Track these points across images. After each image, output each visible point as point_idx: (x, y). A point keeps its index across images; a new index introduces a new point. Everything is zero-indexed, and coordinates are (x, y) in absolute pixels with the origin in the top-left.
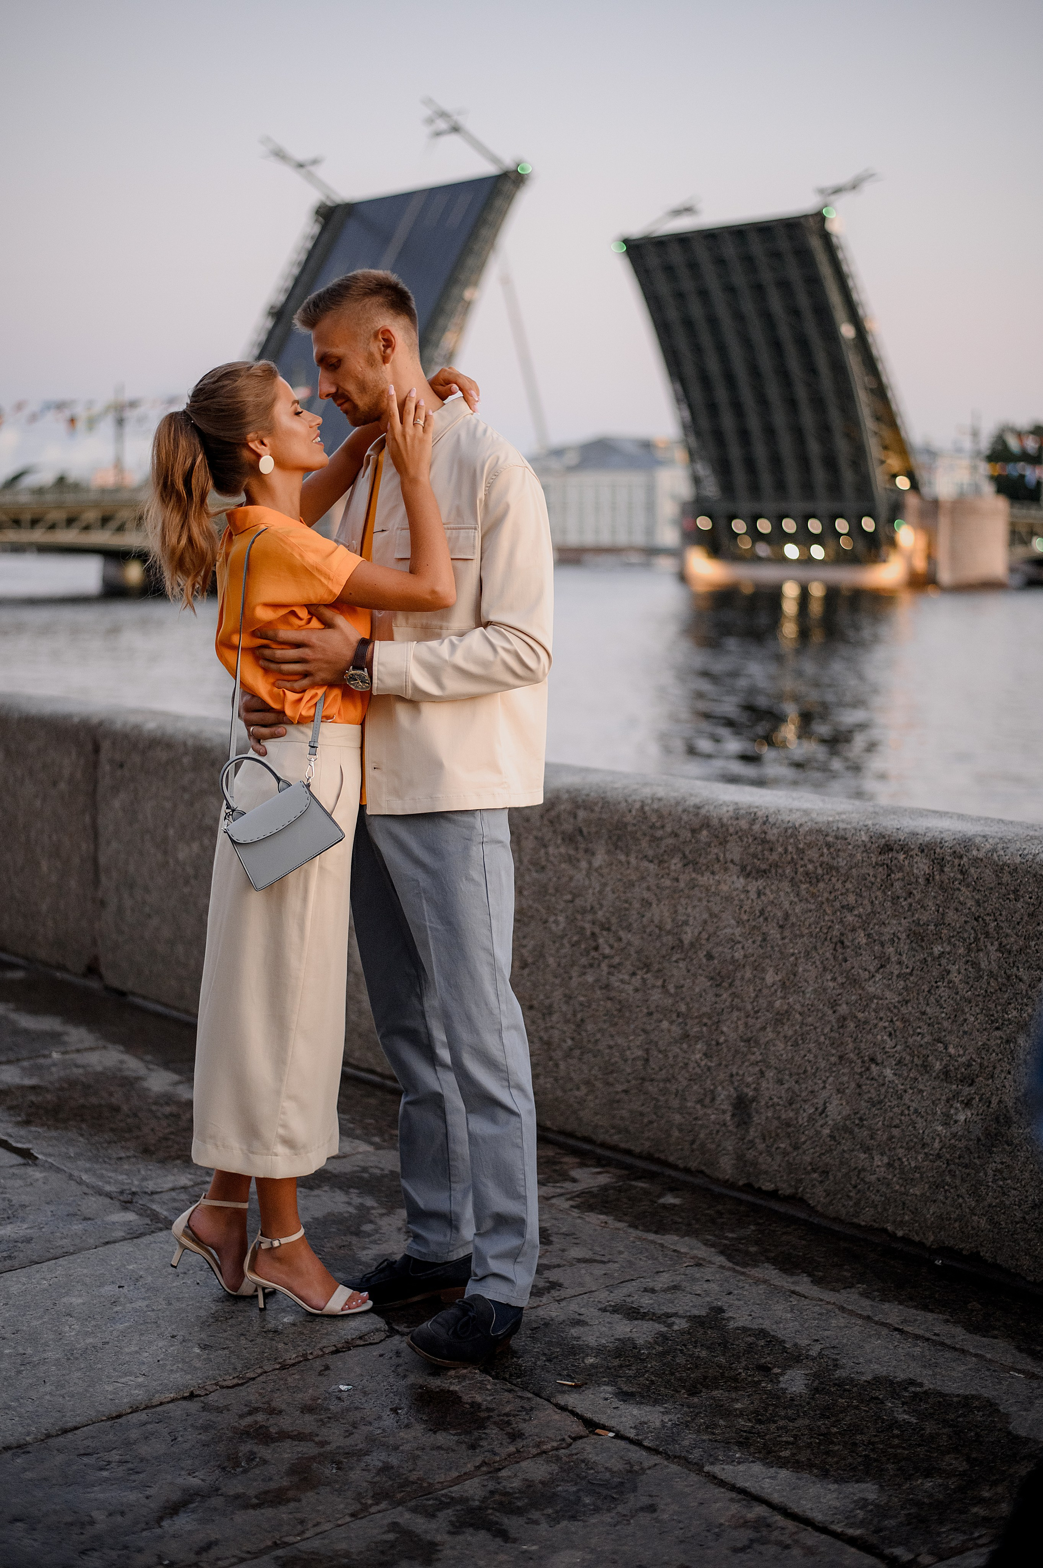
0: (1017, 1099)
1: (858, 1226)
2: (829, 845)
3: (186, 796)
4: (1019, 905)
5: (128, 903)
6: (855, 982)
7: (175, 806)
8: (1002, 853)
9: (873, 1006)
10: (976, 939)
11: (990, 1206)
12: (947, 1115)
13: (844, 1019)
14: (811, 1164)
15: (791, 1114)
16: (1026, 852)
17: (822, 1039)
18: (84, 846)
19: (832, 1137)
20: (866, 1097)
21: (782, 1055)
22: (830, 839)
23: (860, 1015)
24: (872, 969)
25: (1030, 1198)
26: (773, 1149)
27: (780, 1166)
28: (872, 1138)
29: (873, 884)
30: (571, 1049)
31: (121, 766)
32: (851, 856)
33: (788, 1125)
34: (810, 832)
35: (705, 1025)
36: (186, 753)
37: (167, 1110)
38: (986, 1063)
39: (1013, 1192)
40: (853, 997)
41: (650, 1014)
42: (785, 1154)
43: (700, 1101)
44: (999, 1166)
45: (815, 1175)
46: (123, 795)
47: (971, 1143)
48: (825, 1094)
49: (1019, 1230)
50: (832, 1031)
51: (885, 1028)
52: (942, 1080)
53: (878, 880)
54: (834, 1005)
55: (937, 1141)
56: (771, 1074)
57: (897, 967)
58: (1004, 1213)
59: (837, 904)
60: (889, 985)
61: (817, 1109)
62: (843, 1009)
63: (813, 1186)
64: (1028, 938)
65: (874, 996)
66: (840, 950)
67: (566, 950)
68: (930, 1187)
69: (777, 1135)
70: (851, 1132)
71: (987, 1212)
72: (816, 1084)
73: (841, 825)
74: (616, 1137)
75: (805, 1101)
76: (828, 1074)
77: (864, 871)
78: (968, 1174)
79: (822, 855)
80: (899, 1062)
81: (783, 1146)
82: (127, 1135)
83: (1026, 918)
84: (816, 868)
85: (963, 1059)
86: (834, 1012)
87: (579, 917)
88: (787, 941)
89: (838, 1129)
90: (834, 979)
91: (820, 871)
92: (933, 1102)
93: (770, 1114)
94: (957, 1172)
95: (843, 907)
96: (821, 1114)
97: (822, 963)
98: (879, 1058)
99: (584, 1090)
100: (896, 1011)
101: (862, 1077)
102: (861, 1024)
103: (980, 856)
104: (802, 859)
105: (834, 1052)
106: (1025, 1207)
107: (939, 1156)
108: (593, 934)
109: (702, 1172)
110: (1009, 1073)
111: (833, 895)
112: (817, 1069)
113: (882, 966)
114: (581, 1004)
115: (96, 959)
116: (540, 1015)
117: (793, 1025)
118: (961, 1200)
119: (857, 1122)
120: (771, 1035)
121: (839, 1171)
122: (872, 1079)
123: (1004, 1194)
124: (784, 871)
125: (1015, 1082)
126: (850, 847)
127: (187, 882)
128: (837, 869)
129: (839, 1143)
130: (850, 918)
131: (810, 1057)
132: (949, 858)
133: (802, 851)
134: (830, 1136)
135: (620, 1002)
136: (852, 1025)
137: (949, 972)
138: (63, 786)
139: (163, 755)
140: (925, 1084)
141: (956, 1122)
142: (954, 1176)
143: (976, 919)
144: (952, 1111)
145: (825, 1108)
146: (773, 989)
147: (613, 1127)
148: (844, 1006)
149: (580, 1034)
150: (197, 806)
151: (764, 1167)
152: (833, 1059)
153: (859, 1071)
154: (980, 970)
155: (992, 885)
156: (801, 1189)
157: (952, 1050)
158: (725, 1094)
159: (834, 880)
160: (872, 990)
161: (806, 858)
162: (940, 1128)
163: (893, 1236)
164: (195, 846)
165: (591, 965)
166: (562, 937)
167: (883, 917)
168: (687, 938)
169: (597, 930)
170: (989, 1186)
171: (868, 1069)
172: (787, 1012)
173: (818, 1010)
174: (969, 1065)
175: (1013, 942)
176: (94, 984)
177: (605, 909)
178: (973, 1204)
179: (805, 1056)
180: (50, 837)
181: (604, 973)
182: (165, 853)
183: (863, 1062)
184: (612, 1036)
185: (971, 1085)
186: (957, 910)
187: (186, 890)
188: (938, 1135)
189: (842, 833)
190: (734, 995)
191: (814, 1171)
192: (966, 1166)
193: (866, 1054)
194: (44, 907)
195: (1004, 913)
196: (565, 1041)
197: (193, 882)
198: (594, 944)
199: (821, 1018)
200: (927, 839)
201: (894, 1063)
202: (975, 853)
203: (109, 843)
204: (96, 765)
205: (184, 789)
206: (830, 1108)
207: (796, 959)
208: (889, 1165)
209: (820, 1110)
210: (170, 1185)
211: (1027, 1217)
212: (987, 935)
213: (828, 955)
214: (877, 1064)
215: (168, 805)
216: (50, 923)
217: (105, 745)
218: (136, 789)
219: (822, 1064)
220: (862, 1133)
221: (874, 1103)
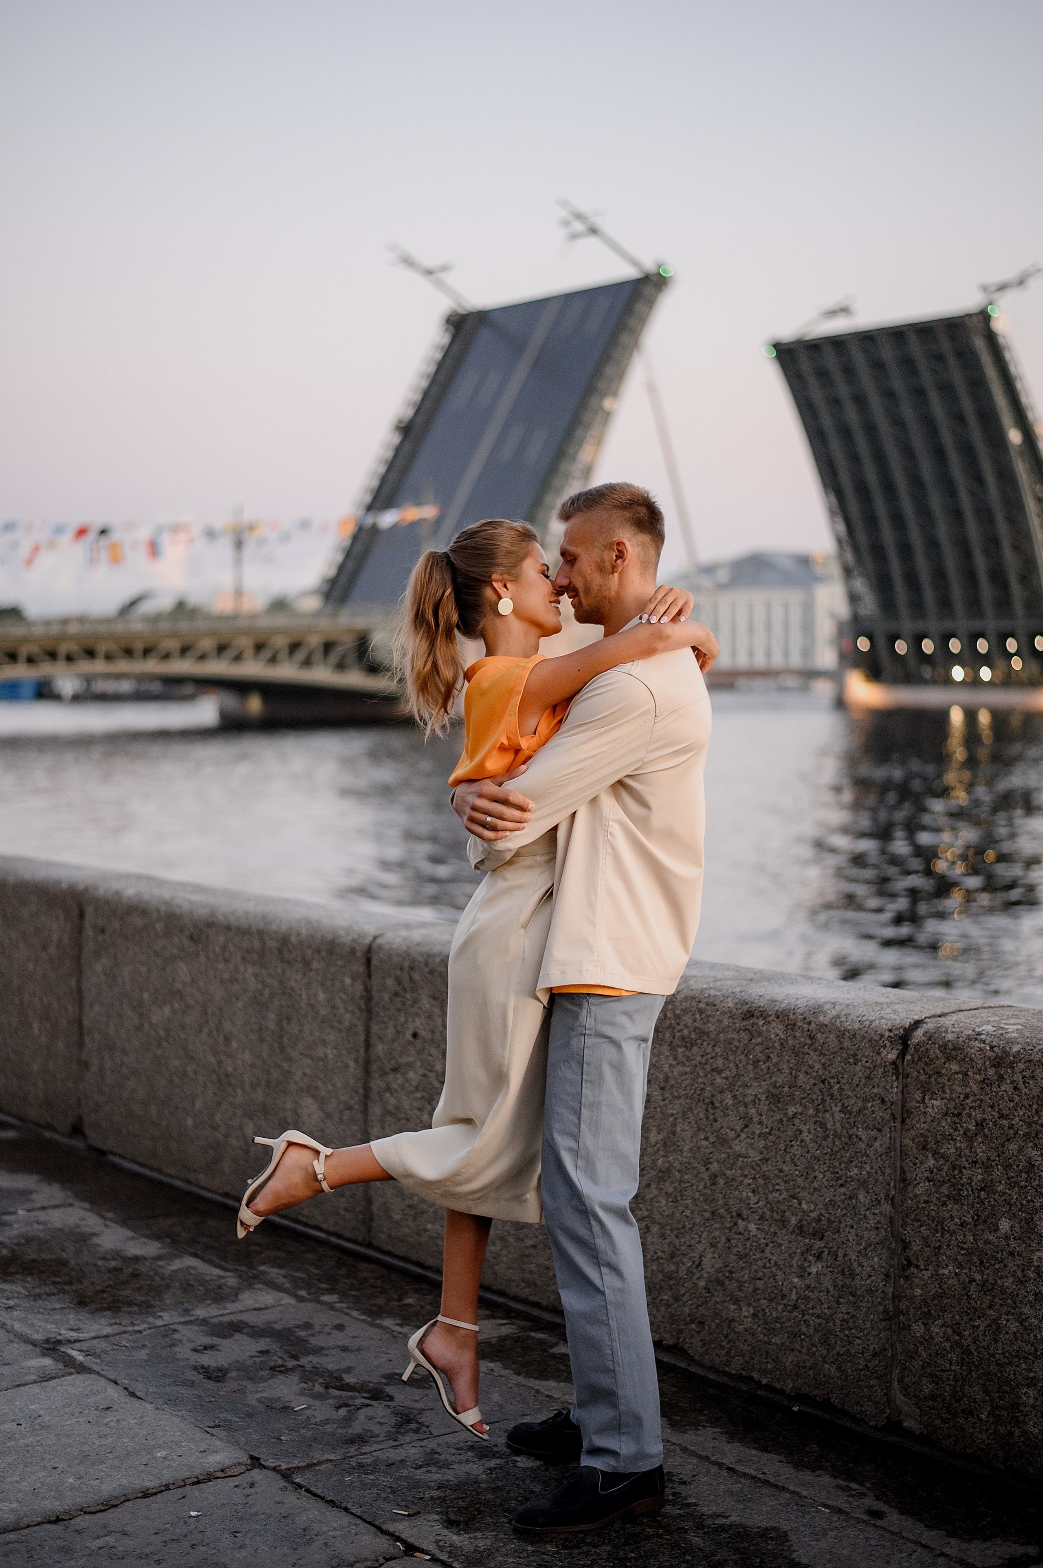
0: (859, 1252)
1: (729, 1375)
2: (701, 1011)
3: (159, 961)
4: (858, 1068)
5: (108, 1064)
6: (723, 1141)
7: (149, 971)
8: (844, 1019)
9: (739, 1164)
10: (823, 1101)
11: (838, 1354)
12: (802, 1268)
13: (715, 1176)
14: (689, 1315)
15: (673, 1267)
16: (864, 1018)
17: (697, 1195)
18: (70, 1008)
19: (707, 1289)
20: (735, 1250)
21: (664, 1211)
22: (702, 1005)
23: (728, 1173)
24: (738, 1128)
25: (871, 1347)
26: (658, 1301)
27: (663, 1317)
28: (740, 1290)
29: (737, 1048)
31: (103, 931)
32: (720, 1021)
34: (686, 998)
36: (158, 920)
37: (113, 1264)
38: (833, 1219)
39: (858, 1341)
40: (723, 1156)
42: (668, 1306)
44: (846, 1317)
45: (693, 1326)
46: (104, 960)
47: (822, 1294)
48: (700, 1248)
49: (863, 1378)
50: (705, 1188)
51: (749, 1185)
52: (797, 1235)
53: (742, 1044)
54: (707, 1162)
55: (794, 1292)
56: (656, 1229)
57: (759, 1126)
58: (850, 1361)
59: (708, 1067)
60: (752, 1145)
61: (694, 1262)
62: (715, 1167)
63: (692, 1336)
64: (866, 1100)
65: (739, 1155)
66: (711, 1111)
68: (788, 1337)
69: (661, 1288)
70: (722, 1284)
71: (836, 1360)
72: (693, 1238)
73: (713, 992)
74: (526, 1291)
75: (684, 1255)
76: (702, 1229)
77: (730, 1036)
78: (820, 1324)
79: (695, 1021)
80: (761, 1218)
81: (665, 1297)
82: (66, 1288)
83: (863, 1081)
84: (690, 1033)
85: (814, 1215)
86: (707, 1170)
88: (666, 1102)
89: (711, 1282)
90: (706, 1139)
91: (693, 1036)
92: (790, 1255)
93: (655, 1268)
94: (811, 1322)
95: (713, 1070)
96: (697, 1267)
97: (696, 1123)
98: (745, 1213)
100: (758, 1168)
101: (731, 1231)
102: (729, 1181)
103: (826, 1022)
104: (679, 1024)
105: (707, 1207)
106: (868, 1355)
107: (795, 1307)
110: (852, 1227)
111: (705, 1058)
112: (694, 1223)
113: (746, 1126)
115: (80, 1118)
117: (673, 1182)
118: (814, 1349)
119: (727, 1274)
120: (655, 1192)
121: (713, 1321)
122: (740, 1233)
123: (850, 1343)
124: (664, 1036)
125: (857, 1236)
126: (718, 1013)
127: (159, 1045)
128: (707, 1034)
129: (713, 1295)
130: (719, 1081)
131: (688, 1212)
132: (800, 1024)
133: (678, 1017)
134: (705, 1288)
136: (722, 1182)
137: (801, 1132)
138: (52, 950)
139: (138, 921)
140: (784, 1238)
141: (810, 1274)
142: (808, 1326)
143: (823, 1082)
144: (806, 1265)
145: (701, 1261)
146: (656, 1148)
147: (524, 1281)
148: (715, 1164)
152: (707, 1215)
153: (729, 1225)
154: (827, 1129)
155: (835, 1050)
156: (681, 1339)
157: (805, 1206)
159: (705, 1044)
160: (737, 1148)
161: (682, 1023)
162: (796, 1280)
163: (759, 1384)
164: (167, 1010)
167: (746, 1079)
170: (837, 1336)
171: (736, 1224)
172: (668, 1170)
173: (694, 1168)
174: (820, 1220)
175: (854, 1104)
176: (78, 1144)
178: (825, 1352)
179: (683, 1212)
180: (40, 999)
182: (141, 1015)
183: (732, 1217)
185: (821, 1239)
186: (807, 1073)
187: (159, 1052)
188: (795, 1287)
189: (712, 1000)
191: (692, 1322)
192: (818, 1317)
193: (734, 1209)
194: (35, 1068)
195: (845, 1076)
197: (164, 1044)
199: (696, 1176)
200: (783, 1005)
201: (757, 1218)
202: (821, 1018)
203: (91, 1005)
204: (80, 930)
205: (157, 954)
206: (705, 1261)
207: (675, 1119)
208: (755, 1315)
209: (697, 1263)
210: (93, 1334)
211: (869, 1365)
212: (832, 1096)
213: (701, 1115)
214: (743, 1219)
215: (143, 969)
216: (41, 1084)
217: (89, 911)
218: (116, 954)
219: (698, 1219)
220: (732, 1286)
221: (741, 1257)
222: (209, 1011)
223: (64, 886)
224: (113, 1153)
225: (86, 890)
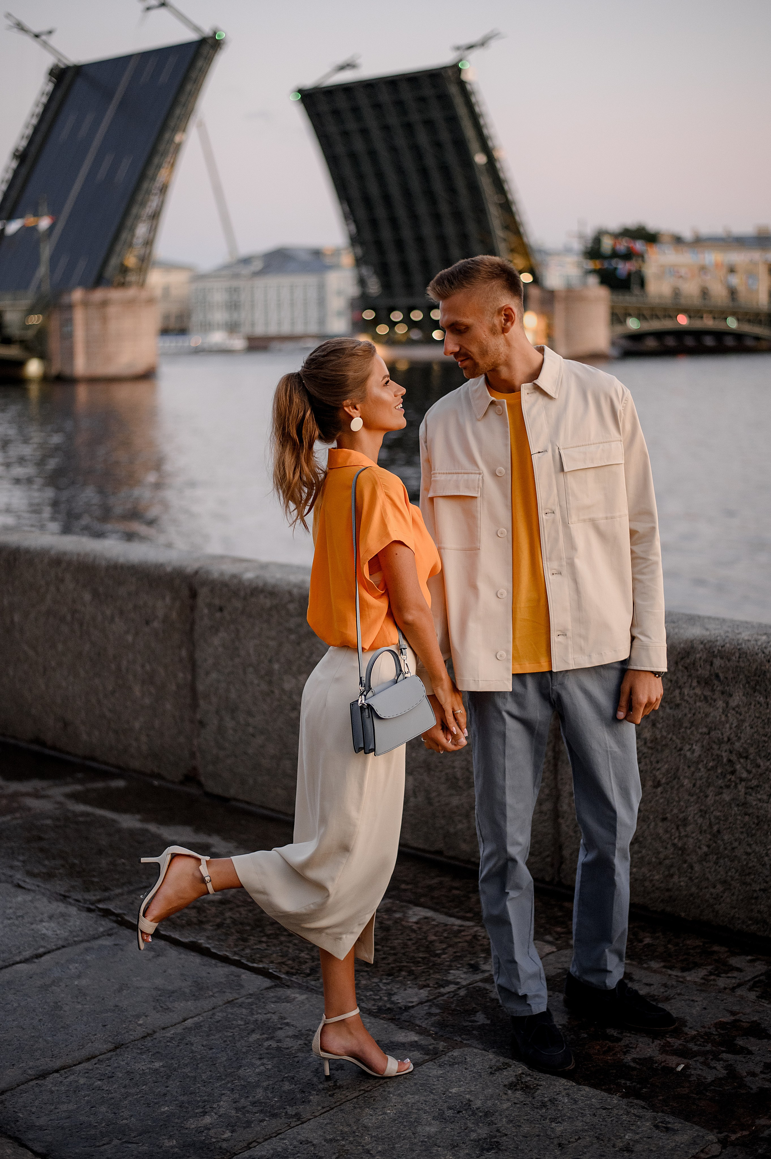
3: (293, 637)
5: (229, 723)
7: (280, 645)
30: (706, 855)
31: (221, 610)
36: (291, 601)
46: (222, 634)
67: (703, 772)
87: (715, 746)
99: (720, 888)
108: (730, 761)
114: (717, 818)
115: (195, 769)
116: (673, 825)
135: (758, 817)
138: (156, 624)
139: (266, 602)
147: (751, 919)
149: (716, 842)
150: (304, 645)
165: (728, 787)
166: (698, 763)
169: (734, 758)
177: (742, 741)
180: (143, 666)
181: (742, 793)
182: (270, 683)
184: (750, 845)
194: (137, 725)
196: (700, 848)
198: (730, 769)
203: (207, 673)
204: (193, 608)
215: (272, 643)
216: (144, 739)
217: (203, 592)
218: (238, 631)
223: (169, 569)
224: (235, 799)
225: (196, 573)
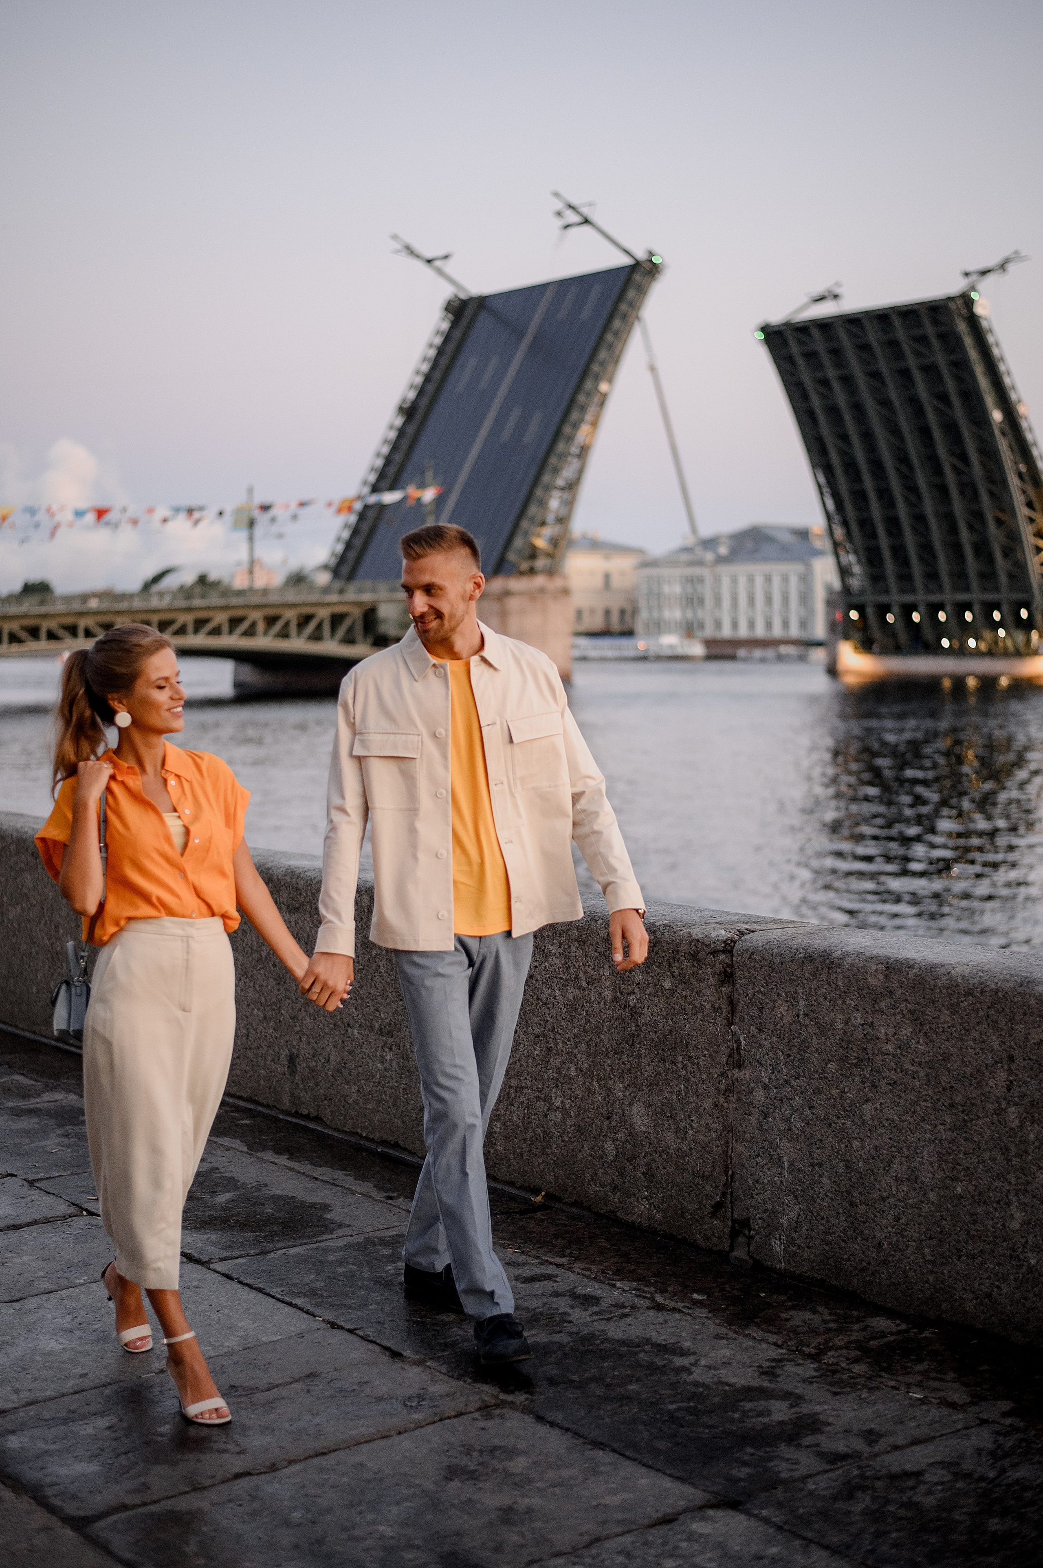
1: (345, 1132)
12: (382, 1057)
14: (324, 1095)
15: (314, 1064)
20: (347, 1049)
26: (307, 1088)
27: (310, 1098)
28: (350, 1075)
33: (313, 1071)
35: (274, 1010)
41: (248, 1005)
42: (312, 1089)
43: (273, 1060)
45: (326, 1102)
47: (392, 1073)
52: (379, 1035)
55: (378, 1073)
61: (325, 1059)
63: (325, 1108)
68: (376, 1103)
69: (308, 1078)
70: (341, 1072)
72: (325, 1043)
75: (320, 1055)
76: (329, 1036)
80: (360, 1026)
81: (311, 1085)
85: (387, 1021)
89: (335, 1071)
92: (376, 1049)
93: (305, 1065)
94: (387, 1092)
96: (327, 1062)
98: (352, 1023)
101: (344, 1036)
105: (332, 1021)
107: (379, 1083)
109: (275, 1106)
112: (325, 1033)
118: (389, 1110)
119: (343, 1065)
120: (304, 1013)
121: (336, 1098)
122: (349, 1037)
129: (336, 1080)
131: (322, 1026)
134: (332, 1076)
140: (372, 1037)
141: (386, 1060)
142: (386, 1095)
144: (384, 1054)
145: (329, 1058)
151: (303, 1099)
152: (331, 1026)
153: (343, 1032)
156: (320, 1112)
157: (382, 1016)
158: (284, 1054)
162: (379, 1065)
163: (361, 1136)
164: (18, 908)
168: (264, 954)
171: (347, 1031)
174: (390, 1024)
178: (395, 1111)
183: (345, 1026)
188: (379, 1070)
190: (286, 989)
191: (326, 1099)
193: (345, 1021)
206: (332, 1057)
208: (358, 1091)
209: (327, 1059)
219: (327, 1030)
220: (346, 1072)
221: (351, 1052)
222: (45, 908)
